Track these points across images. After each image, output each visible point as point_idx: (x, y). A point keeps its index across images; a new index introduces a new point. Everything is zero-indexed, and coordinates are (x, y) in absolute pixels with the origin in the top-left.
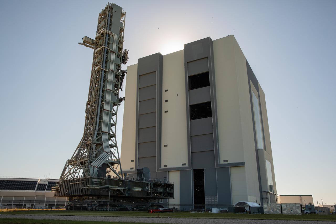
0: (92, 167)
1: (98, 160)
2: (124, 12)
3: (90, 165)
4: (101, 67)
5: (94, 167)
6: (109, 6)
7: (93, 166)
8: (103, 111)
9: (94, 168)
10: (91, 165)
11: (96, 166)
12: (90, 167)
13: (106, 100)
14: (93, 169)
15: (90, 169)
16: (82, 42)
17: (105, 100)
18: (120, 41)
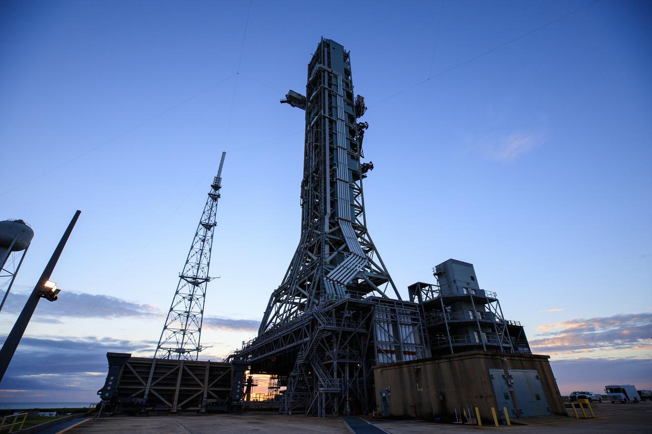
0: (331, 282)
1: (342, 268)
2: (347, 52)
3: (325, 279)
4: (323, 112)
5: (336, 282)
6: (322, 42)
7: (334, 282)
8: (336, 182)
9: (336, 285)
10: (327, 278)
11: (339, 280)
12: (325, 282)
13: (339, 164)
14: (334, 287)
15: (327, 287)
16: (285, 98)
17: (337, 163)
18: (348, 85)
